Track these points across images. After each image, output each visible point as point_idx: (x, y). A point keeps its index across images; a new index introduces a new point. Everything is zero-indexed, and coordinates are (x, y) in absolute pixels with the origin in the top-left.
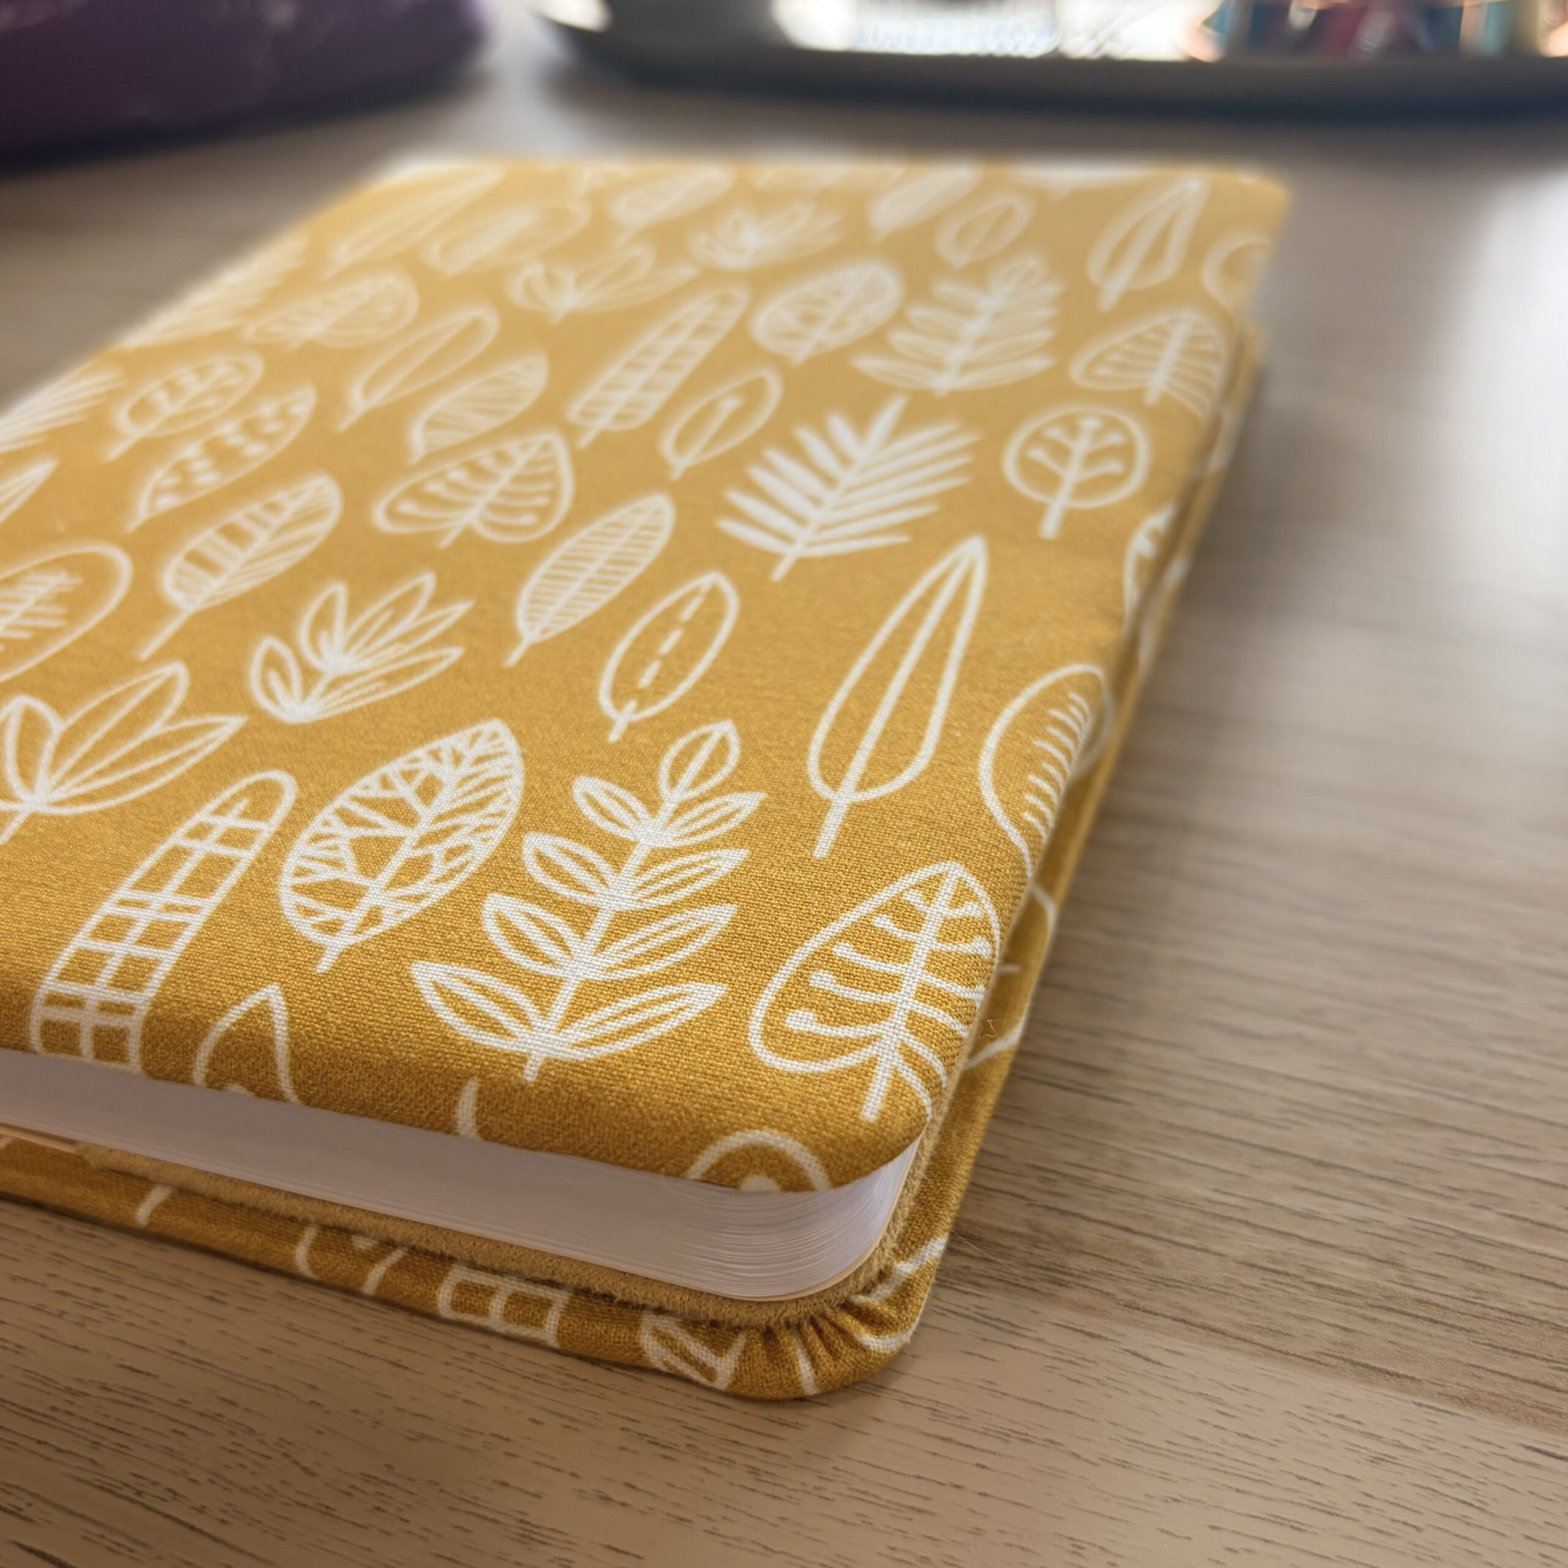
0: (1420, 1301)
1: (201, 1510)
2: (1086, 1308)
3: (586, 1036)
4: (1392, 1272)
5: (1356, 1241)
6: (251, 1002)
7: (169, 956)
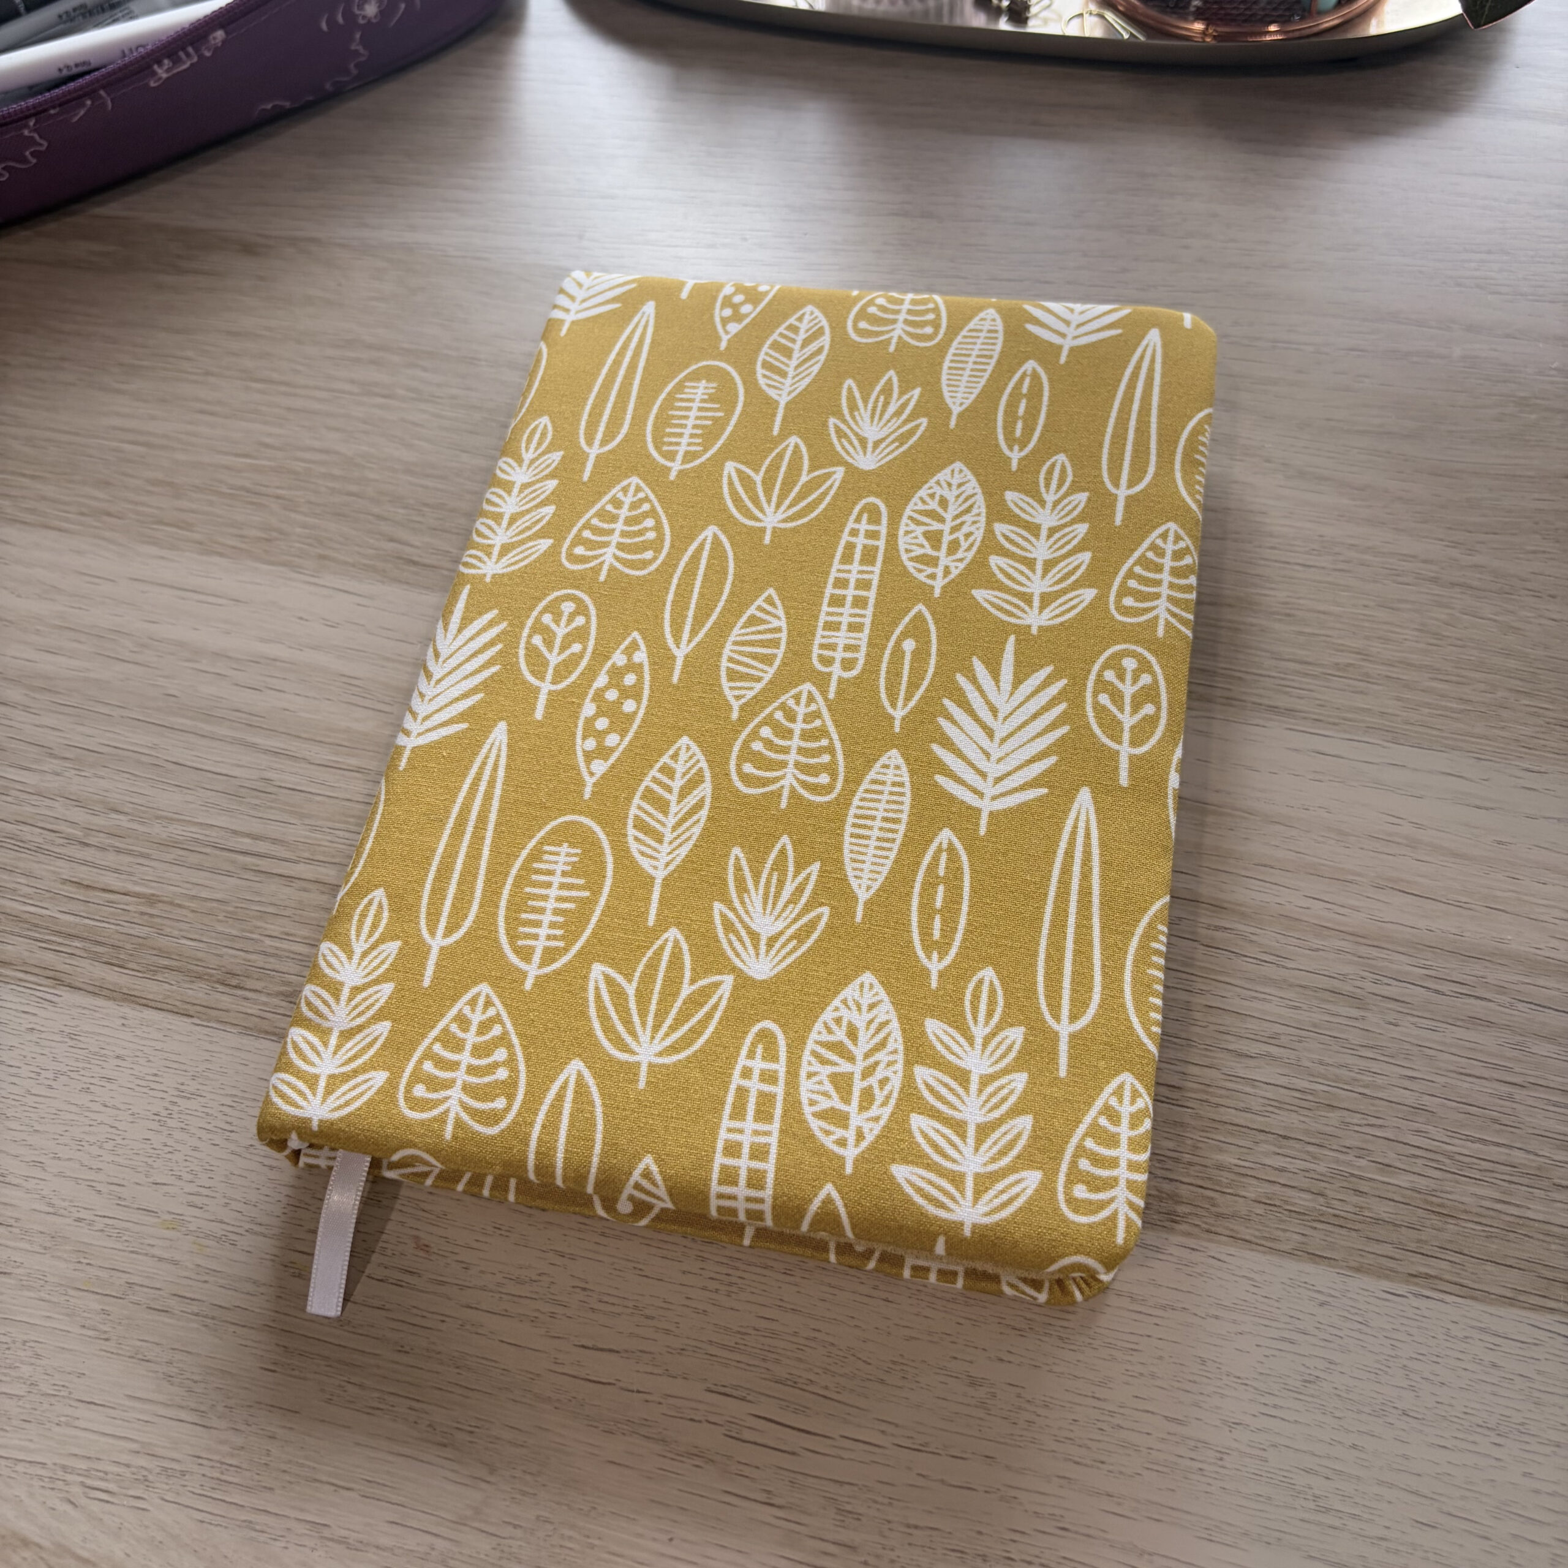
0: (1335, 1216)
1: (826, 1388)
2: (1188, 1234)
3: (987, 1209)
4: (1321, 1200)
5: (1305, 1183)
6: (822, 1195)
7: (770, 1167)
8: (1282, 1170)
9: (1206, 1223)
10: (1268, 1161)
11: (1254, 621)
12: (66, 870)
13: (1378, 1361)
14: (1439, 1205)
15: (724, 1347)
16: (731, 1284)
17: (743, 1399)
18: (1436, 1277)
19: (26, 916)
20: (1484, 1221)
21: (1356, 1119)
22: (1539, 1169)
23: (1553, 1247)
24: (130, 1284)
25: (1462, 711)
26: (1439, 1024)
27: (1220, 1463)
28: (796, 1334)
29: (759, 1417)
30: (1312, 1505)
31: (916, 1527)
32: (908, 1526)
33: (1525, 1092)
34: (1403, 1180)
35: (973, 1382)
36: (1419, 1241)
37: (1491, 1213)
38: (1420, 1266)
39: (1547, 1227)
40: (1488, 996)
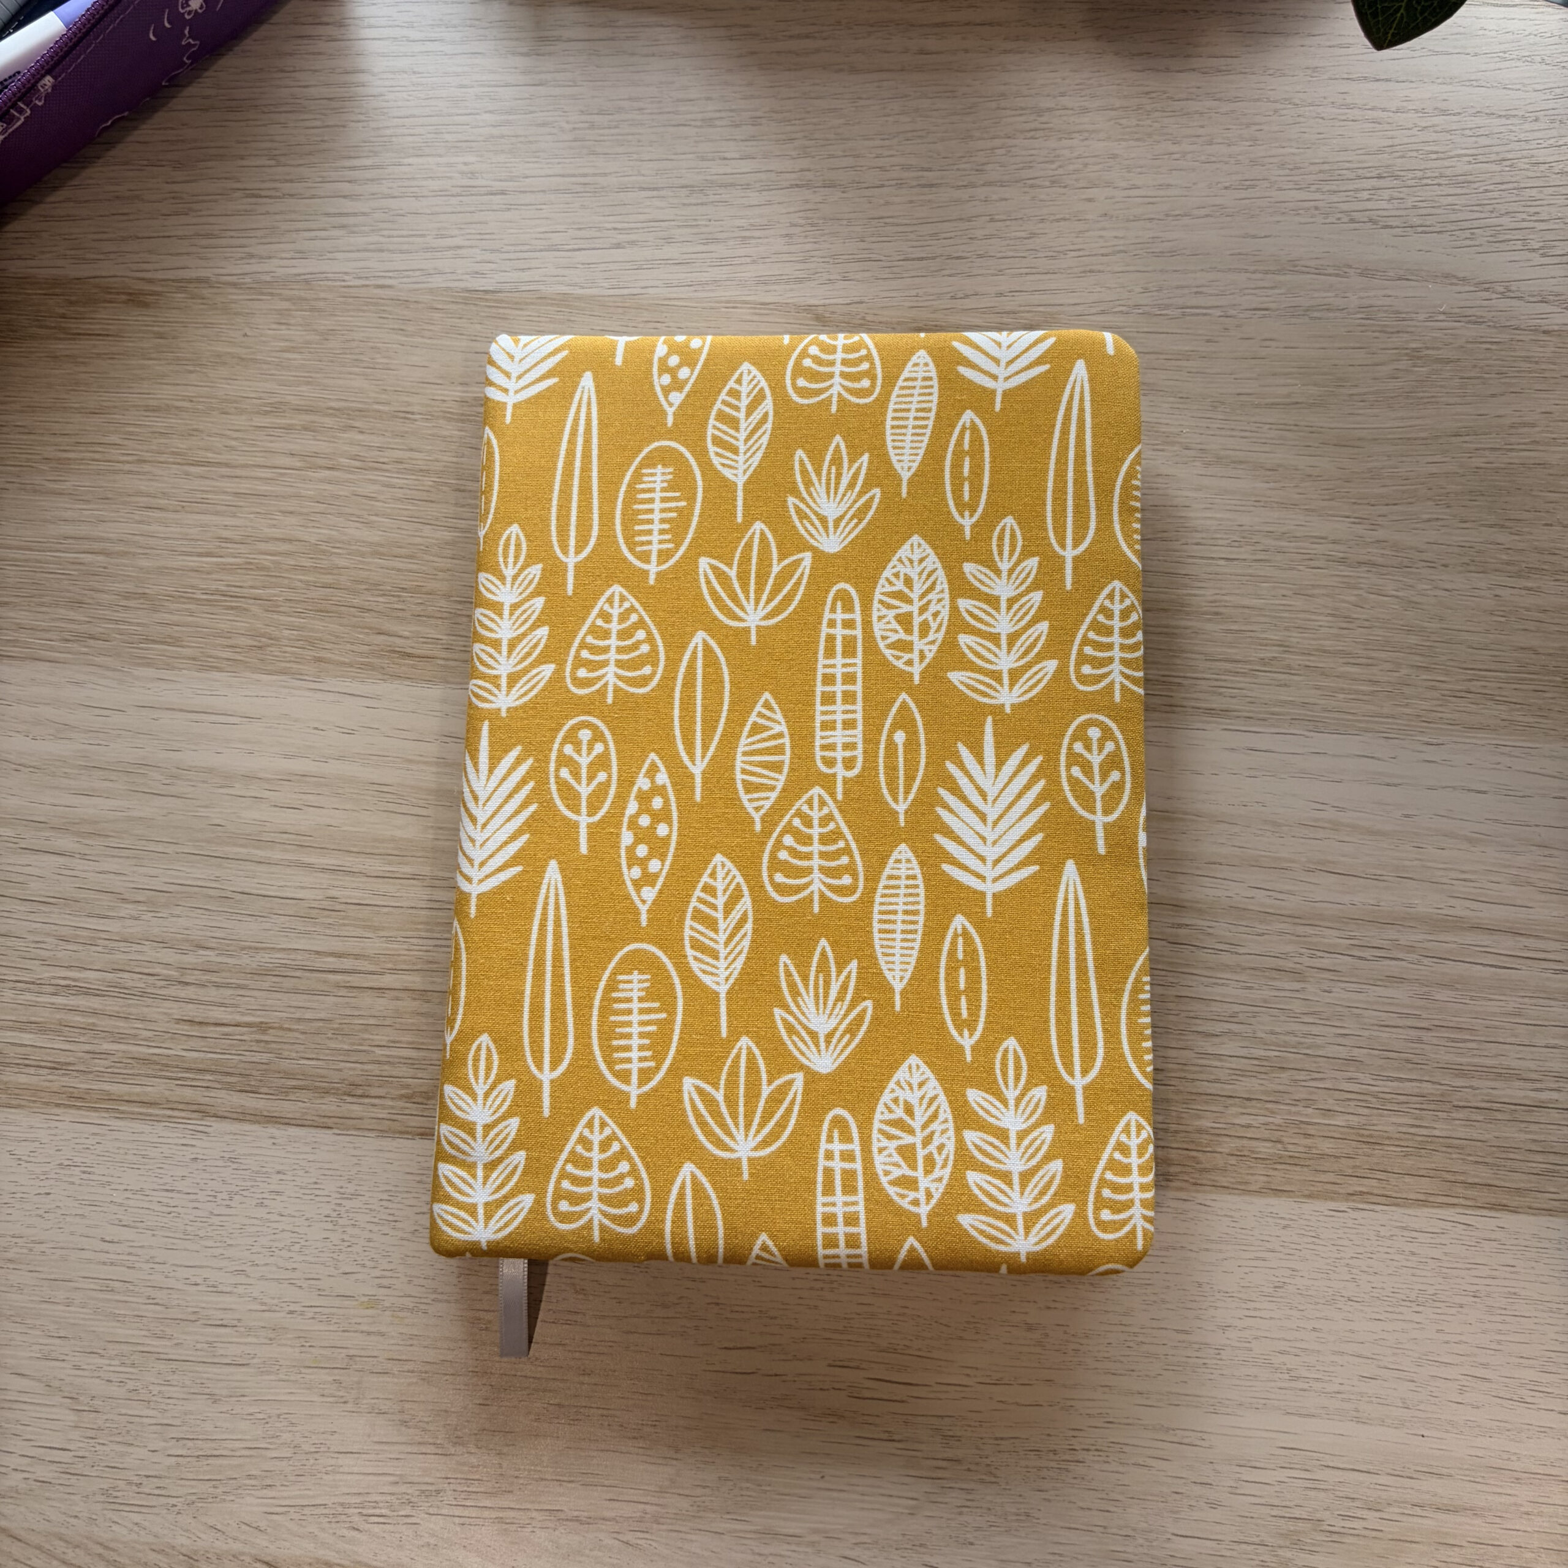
0: (1292, 1157)
1: (920, 1350)
2: (1181, 1189)
3: (1036, 1239)
4: (1279, 1146)
5: (1266, 1134)
6: (906, 1246)
7: (862, 1229)
8: (1249, 1126)
10: (1237, 1121)
11: (1189, 624)
12: (177, 1009)
13: (1328, 1264)
14: (1369, 1136)
15: (836, 1331)
16: (832, 1282)
17: (858, 1368)
18: (1370, 1193)
19: (155, 1058)
21: (1302, 1076)
22: (1442, 1095)
23: (1453, 1156)
24: (350, 1357)
25: (1371, 693)
26: (1365, 987)
27: (1218, 1357)
28: (889, 1313)
30: (1286, 1376)
31: (1002, 1439)
32: (996, 1439)
33: (1430, 1034)
34: (1339, 1121)
35: (1030, 1328)
36: (1355, 1167)
38: (1355, 1185)
39: (1448, 1141)
40: (1400, 956)
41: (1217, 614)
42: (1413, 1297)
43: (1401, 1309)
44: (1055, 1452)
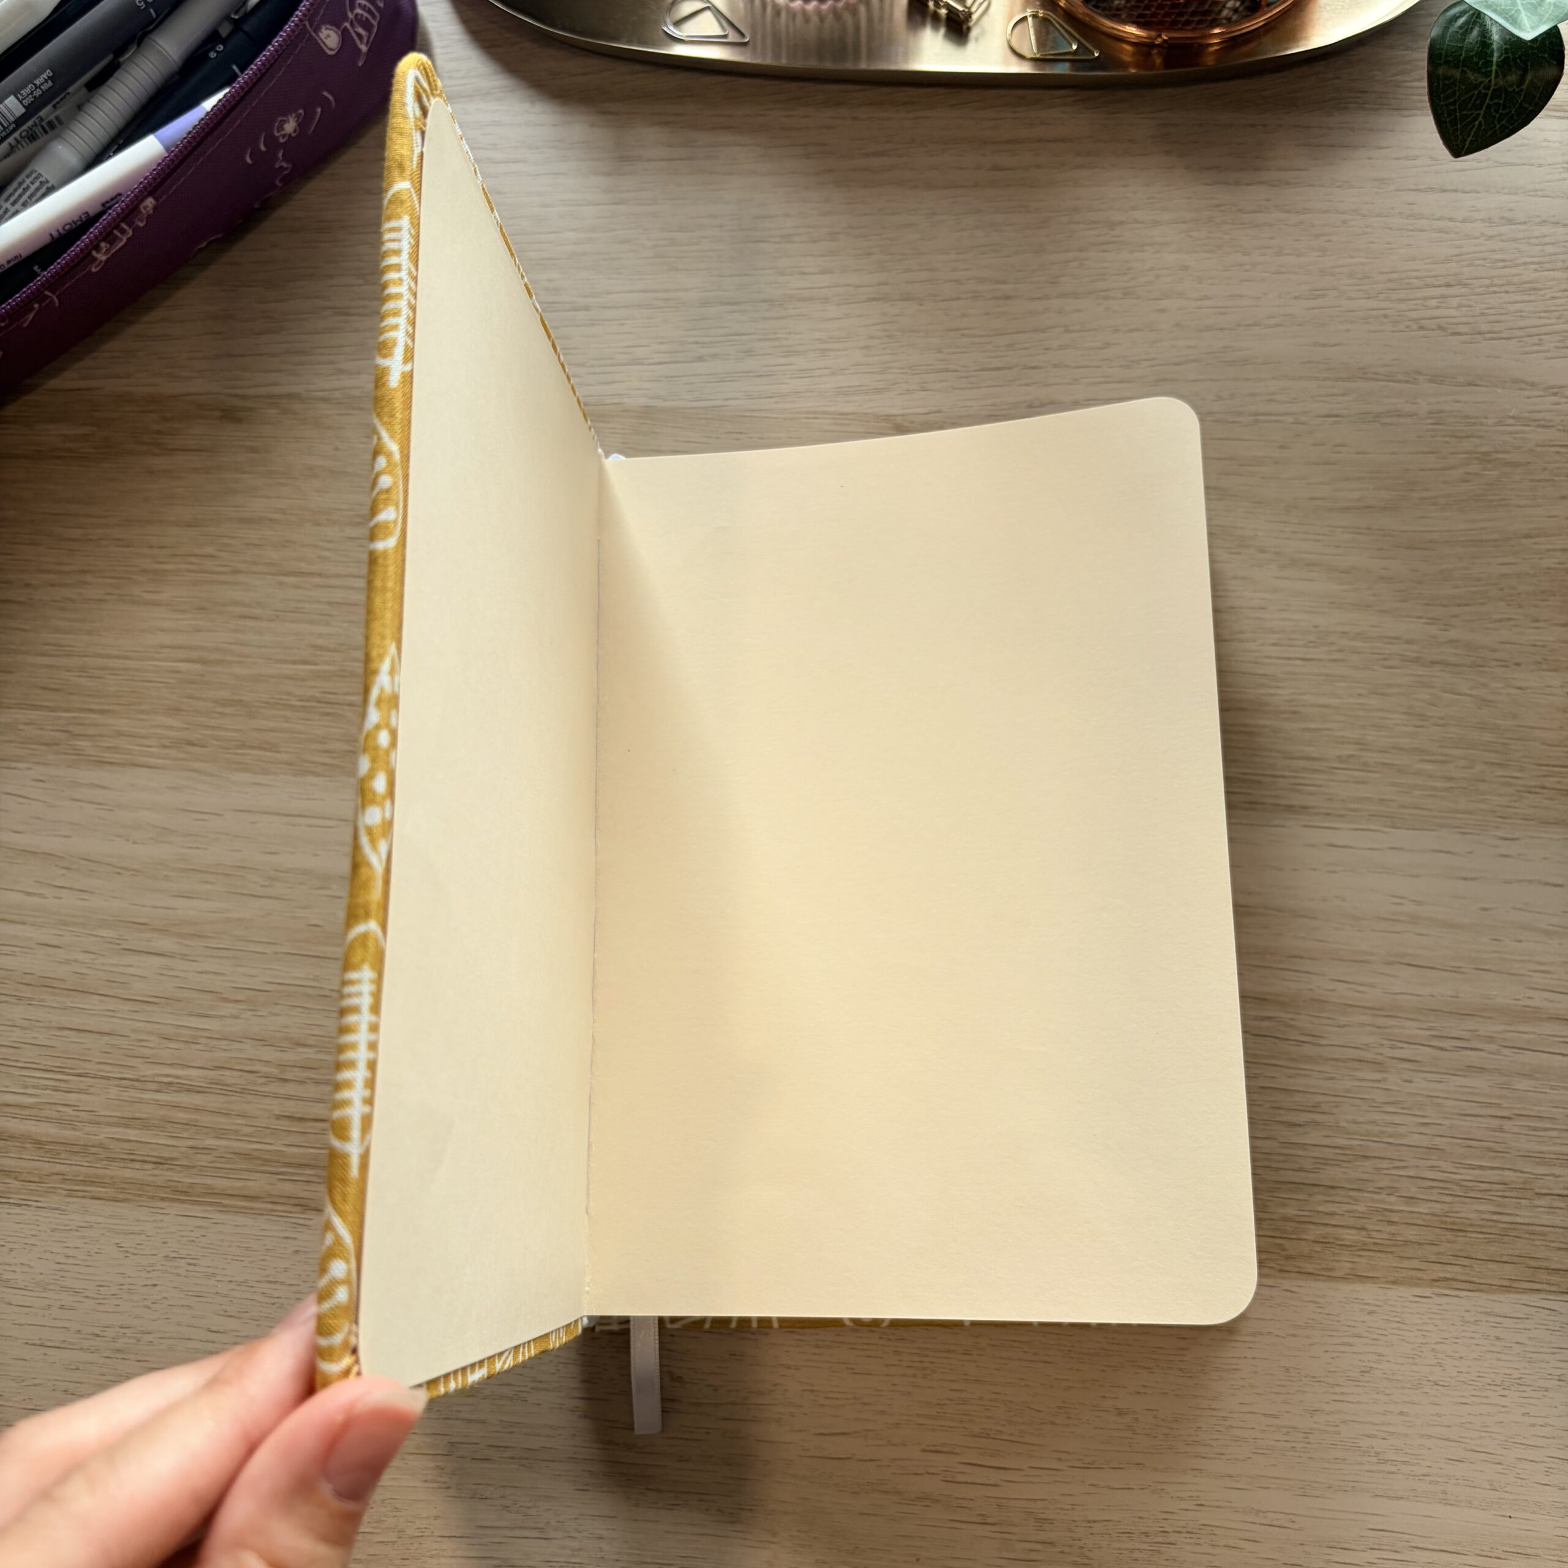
0: (1375, 1244)
1: (1011, 1434)
4: (1364, 1233)
5: (1351, 1222)
8: (1333, 1214)
9: (1279, 1265)
10: (1321, 1209)
13: (1413, 1349)
14: (1452, 1223)
15: (929, 1417)
16: (924, 1369)
17: (951, 1453)
18: (1452, 1279)
20: (1484, 1230)
21: (1385, 1164)
22: (1524, 1183)
23: (1537, 1243)
25: (1447, 789)
26: (1444, 1076)
27: (1307, 1440)
28: (981, 1398)
29: (965, 1463)
30: (1375, 1460)
31: (1094, 1521)
32: (1089, 1522)
34: (1423, 1208)
35: (1120, 1413)
36: (1438, 1253)
37: (1489, 1223)
38: (1439, 1272)
39: (1531, 1228)
40: (1480, 1046)
41: (1294, 713)
42: (1498, 1382)
43: (1488, 1393)
44: (1146, 1534)
